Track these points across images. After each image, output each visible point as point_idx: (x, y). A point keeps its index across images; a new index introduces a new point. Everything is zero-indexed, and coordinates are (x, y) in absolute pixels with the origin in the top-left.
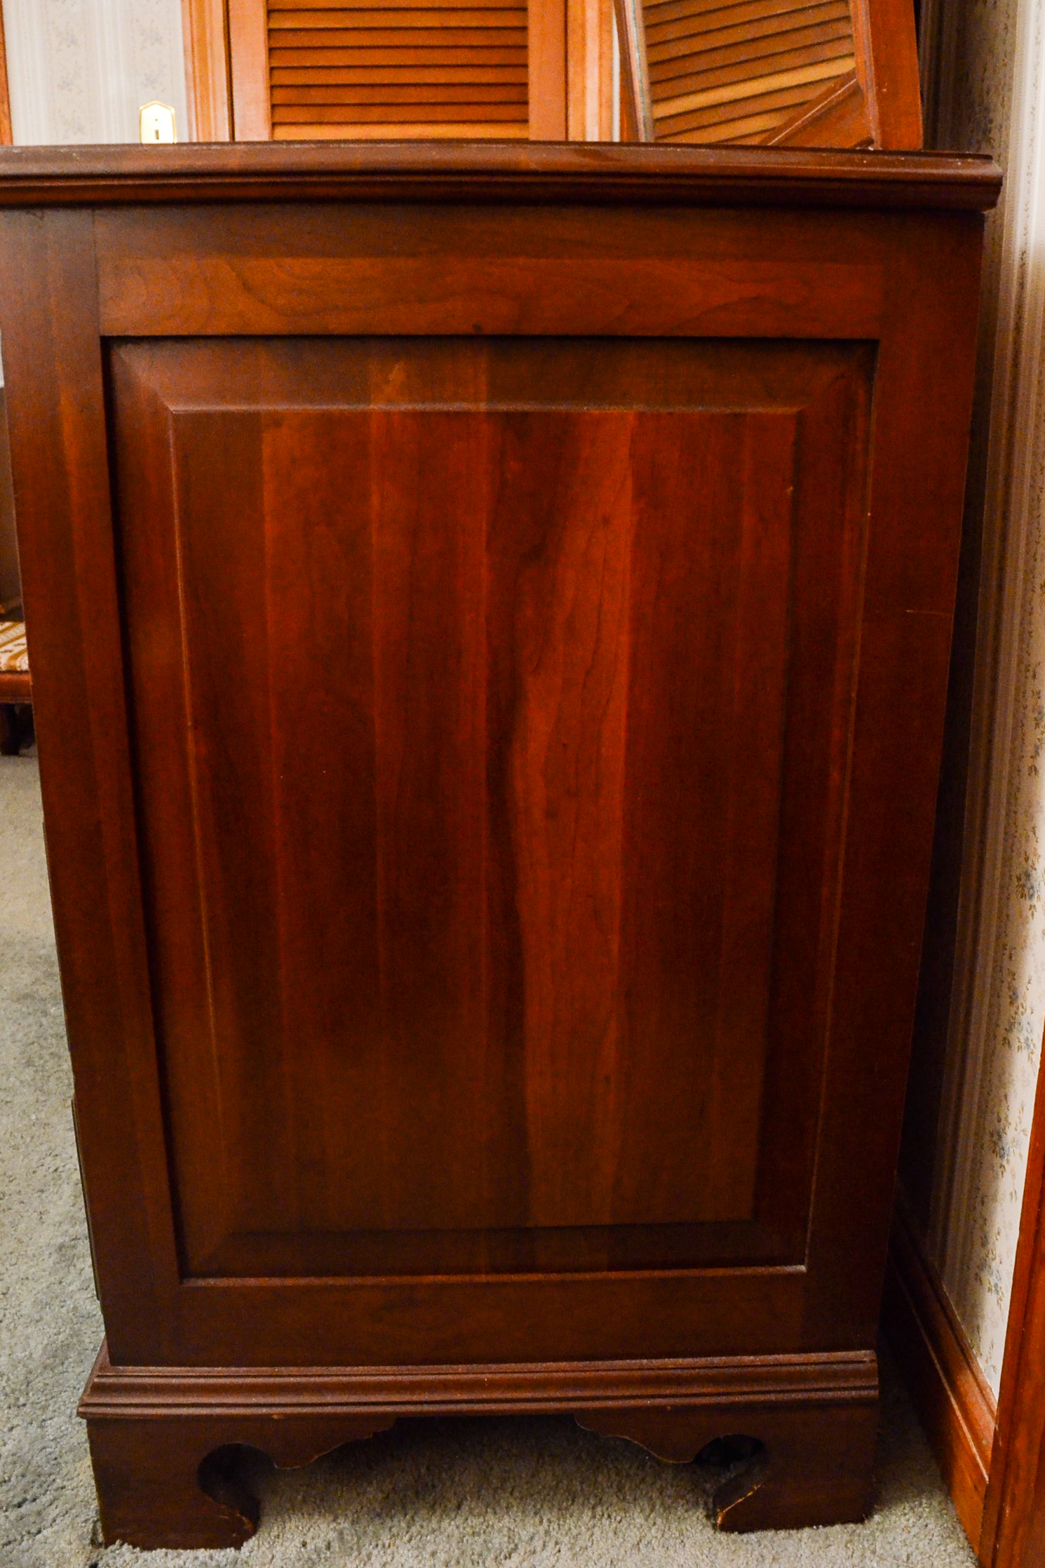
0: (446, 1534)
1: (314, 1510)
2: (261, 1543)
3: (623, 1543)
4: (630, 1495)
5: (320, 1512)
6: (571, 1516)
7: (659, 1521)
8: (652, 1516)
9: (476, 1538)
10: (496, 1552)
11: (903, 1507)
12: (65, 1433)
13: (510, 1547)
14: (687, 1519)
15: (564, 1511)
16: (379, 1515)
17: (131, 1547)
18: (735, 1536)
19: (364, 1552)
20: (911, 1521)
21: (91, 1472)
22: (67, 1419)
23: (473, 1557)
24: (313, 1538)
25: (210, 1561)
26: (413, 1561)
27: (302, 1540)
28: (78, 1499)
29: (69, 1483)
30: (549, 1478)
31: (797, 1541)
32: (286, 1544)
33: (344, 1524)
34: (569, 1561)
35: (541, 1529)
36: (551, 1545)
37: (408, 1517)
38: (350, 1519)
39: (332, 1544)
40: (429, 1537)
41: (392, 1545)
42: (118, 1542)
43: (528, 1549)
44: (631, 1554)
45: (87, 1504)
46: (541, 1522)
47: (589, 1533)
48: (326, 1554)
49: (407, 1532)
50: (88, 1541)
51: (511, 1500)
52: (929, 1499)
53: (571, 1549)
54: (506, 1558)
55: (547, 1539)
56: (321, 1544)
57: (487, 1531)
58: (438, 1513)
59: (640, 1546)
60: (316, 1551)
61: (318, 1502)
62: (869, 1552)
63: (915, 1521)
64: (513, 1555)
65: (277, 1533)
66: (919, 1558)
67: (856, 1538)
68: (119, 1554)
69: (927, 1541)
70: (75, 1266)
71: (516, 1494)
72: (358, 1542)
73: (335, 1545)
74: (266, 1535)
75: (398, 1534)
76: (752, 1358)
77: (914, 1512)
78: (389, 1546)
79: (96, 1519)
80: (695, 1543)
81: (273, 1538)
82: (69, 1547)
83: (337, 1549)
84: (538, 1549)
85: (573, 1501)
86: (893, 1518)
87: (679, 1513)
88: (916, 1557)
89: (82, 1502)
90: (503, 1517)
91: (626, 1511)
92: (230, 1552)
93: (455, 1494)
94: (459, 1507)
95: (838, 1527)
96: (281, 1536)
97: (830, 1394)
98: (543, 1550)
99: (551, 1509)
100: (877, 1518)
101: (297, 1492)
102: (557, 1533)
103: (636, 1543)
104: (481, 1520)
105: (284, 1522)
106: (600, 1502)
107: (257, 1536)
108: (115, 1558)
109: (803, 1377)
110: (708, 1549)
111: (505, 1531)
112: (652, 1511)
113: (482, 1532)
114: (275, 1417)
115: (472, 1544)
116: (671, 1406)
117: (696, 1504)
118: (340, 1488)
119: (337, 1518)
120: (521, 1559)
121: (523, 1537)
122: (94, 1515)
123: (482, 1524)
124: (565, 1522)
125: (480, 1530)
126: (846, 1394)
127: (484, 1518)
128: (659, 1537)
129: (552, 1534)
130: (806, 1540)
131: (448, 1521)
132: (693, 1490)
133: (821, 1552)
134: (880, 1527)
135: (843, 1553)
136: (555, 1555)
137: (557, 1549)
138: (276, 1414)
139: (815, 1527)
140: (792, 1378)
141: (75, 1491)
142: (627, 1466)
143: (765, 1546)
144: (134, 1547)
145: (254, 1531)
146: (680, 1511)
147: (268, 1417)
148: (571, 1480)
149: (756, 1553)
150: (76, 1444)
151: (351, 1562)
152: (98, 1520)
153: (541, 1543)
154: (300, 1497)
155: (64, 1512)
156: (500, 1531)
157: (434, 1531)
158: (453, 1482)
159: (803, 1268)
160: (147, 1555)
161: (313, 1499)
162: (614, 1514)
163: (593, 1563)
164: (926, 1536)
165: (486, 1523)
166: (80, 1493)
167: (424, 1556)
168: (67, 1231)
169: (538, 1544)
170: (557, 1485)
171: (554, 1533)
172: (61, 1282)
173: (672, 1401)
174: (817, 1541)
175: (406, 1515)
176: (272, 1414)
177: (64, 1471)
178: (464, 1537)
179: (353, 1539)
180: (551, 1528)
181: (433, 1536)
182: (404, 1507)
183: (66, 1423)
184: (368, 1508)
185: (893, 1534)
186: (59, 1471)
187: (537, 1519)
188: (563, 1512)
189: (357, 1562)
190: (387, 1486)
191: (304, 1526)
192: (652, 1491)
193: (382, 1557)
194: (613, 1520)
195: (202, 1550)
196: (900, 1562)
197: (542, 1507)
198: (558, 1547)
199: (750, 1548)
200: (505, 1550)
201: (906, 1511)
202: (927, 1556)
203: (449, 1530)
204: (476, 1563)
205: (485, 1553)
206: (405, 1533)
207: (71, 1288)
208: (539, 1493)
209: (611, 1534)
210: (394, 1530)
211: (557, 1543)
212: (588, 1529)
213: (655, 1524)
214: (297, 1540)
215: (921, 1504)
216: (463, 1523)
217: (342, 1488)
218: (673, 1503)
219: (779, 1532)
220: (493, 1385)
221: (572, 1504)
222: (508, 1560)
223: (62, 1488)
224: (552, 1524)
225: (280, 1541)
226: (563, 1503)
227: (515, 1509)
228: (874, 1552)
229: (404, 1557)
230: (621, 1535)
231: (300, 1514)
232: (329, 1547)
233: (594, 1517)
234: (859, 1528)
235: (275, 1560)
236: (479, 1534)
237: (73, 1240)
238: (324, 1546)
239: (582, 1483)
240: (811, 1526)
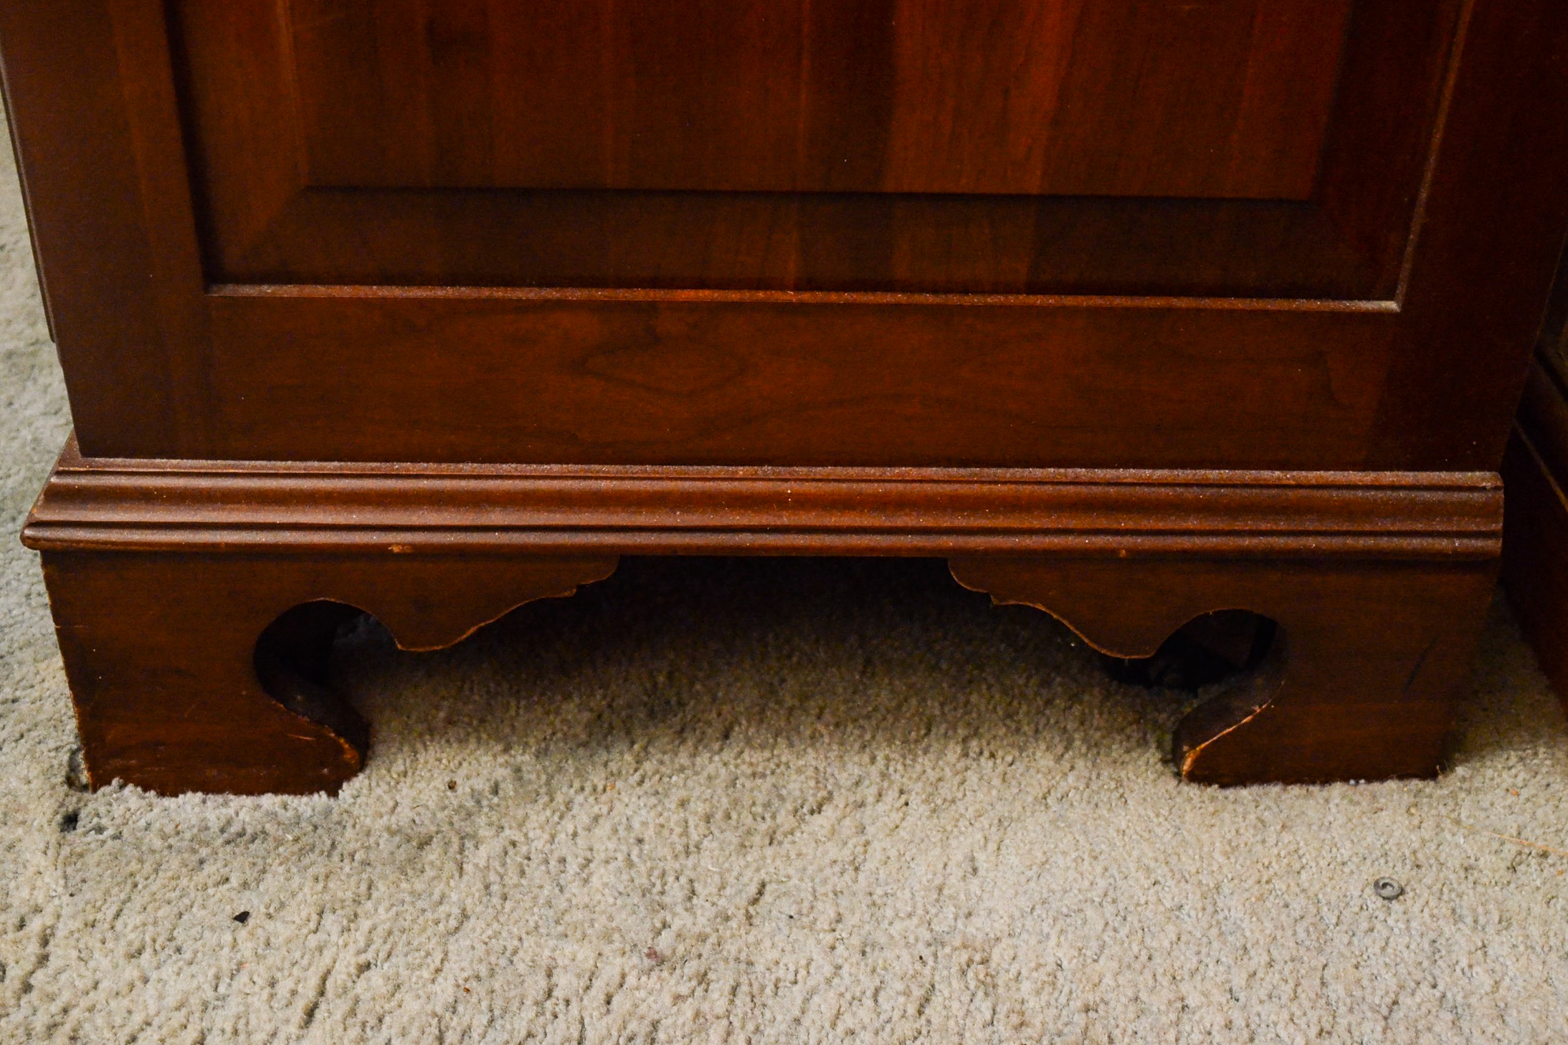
0: (705, 774)
1: (468, 734)
2: (374, 784)
3: (1018, 794)
4: (1028, 724)
5: (479, 740)
6: (926, 752)
7: (1080, 764)
8: (1067, 756)
9: (759, 781)
10: (795, 801)
11: (1506, 756)
12: (20, 618)
13: (819, 795)
14: (1127, 763)
15: (912, 746)
16: (585, 745)
17: (139, 789)
18: (1213, 790)
19: (560, 798)
20: (1520, 778)
21: (62, 676)
22: (23, 599)
23: (754, 809)
24: (468, 778)
25: (283, 811)
26: (648, 812)
27: (447, 779)
28: (43, 716)
29: (24, 693)
30: (884, 694)
31: (1321, 801)
32: (422, 785)
33: (524, 758)
34: (924, 819)
35: (874, 771)
36: (891, 796)
37: (636, 747)
38: (533, 749)
39: (502, 786)
40: (674, 778)
41: (608, 788)
42: (115, 782)
43: (852, 799)
44: (1033, 813)
45: (57, 725)
46: (873, 759)
47: (958, 778)
48: (490, 800)
49: (636, 770)
50: (60, 779)
51: (820, 727)
52: (1547, 745)
53: (926, 801)
54: (812, 812)
55: (886, 784)
56: (481, 784)
57: (778, 771)
58: (690, 744)
59: (1049, 800)
60: (472, 797)
61: (475, 722)
62: (1449, 821)
63: (1528, 777)
64: (824, 808)
65: (402, 768)
66: (1539, 832)
67: (1425, 800)
68: (117, 799)
69: (1549, 808)
70: (35, 381)
71: (827, 716)
72: (548, 783)
73: (508, 788)
74: (384, 772)
75: (620, 772)
76: (1277, 473)
77: (1525, 765)
78: (604, 790)
79: (75, 747)
80: (1145, 800)
81: (395, 776)
82: (26, 787)
83: (512, 793)
84: (871, 799)
85: (929, 730)
86: (1489, 773)
87: (1114, 754)
88: (1533, 831)
89: (50, 720)
90: (805, 750)
91: (1021, 750)
92: (321, 799)
93: (719, 714)
94: (726, 736)
95: (1392, 785)
96: (410, 774)
97: (1416, 542)
98: (878, 801)
99: (890, 742)
100: (1460, 770)
101: (438, 708)
102: (902, 777)
103: (1040, 795)
104: (767, 754)
105: (416, 753)
106: (976, 734)
107: (368, 772)
108: (111, 805)
109: (1370, 511)
110: (1167, 808)
111: (810, 772)
112: (1067, 749)
113: (768, 772)
114: (396, 549)
115: (752, 790)
116: (1127, 550)
117: (1143, 743)
118: (513, 704)
119: (511, 748)
120: (839, 813)
121: (842, 782)
122: (72, 739)
123: (768, 760)
124: (914, 760)
125: (765, 769)
126: (1444, 544)
127: (772, 751)
128: (1081, 788)
129: (893, 778)
130: (1337, 801)
131: (708, 755)
132: (1138, 722)
133: (1365, 819)
134: (1466, 785)
135: (1403, 819)
136: (898, 810)
137: (902, 800)
138: (398, 544)
139: (1352, 782)
140: (1347, 511)
141: (38, 703)
142: (1021, 682)
143: (1268, 808)
144: (145, 790)
145: (361, 766)
146: (1117, 750)
147: (381, 552)
148: (924, 700)
149: (1252, 817)
150: (39, 635)
151: (538, 813)
152: (78, 750)
153: (873, 790)
154: (442, 715)
155: (18, 735)
156: (799, 771)
157: (682, 769)
158: (714, 699)
159: (1392, 305)
160: (169, 802)
161: (466, 719)
162: (1000, 753)
163: (968, 823)
164: (1547, 801)
165: (776, 760)
166: (45, 708)
167: (667, 805)
168: (22, 332)
169: (869, 793)
170: (899, 707)
171: (896, 777)
172: (11, 404)
173: (1128, 541)
174: (1358, 803)
175: (633, 743)
176: (390, 545)
177: (17, 676)
178: (737, 778)
179: (539, 777)
180: (891, 769)
181: (682, 776)
182: (628, 733)
183: (20, 605)
184: (565, 734)
185: (1489, 797)
186: (8, 675)
187: (866, 758)
188: (910, 746)
189: (548, 813)
190: (598, 701)
191: (450, 758)
192: (1066, 719)
193: (593, 807)
194: (999, 761)
195: (269, 795)
196: (1506, 836)
197: (873, 737)
198: (904, 798)
199: (1240, 809)
200: (811, 799)
201: (1511, 763)
202: (1553, 829)
203: (711, 769)
204: (759, 819)
205: (776, 803)
206: (632, 771)
207: (28, 413)
208: (868, 717)
209: (996, 782)
210: (613, 766)
211: (902, 792)
212: (957, 773)
213: (1072, 768)
214: (440, 780)
215: (1536, 754)
216: (736, 759)
217: (519, 703)
218: (1103, 737)
219: (1289, 787)
220: (802, 502)
221: (927, 734)
222: (816, 815)
223: (14, 701)
224: (893, 763)
225: (409, 780)
226: (910, 733)
227: (827, 740)
228: (1457, 822)
229: (631, 807)
230: (1014, 783)
231: (443, 742)
232: (495, 790)
233: (966, 755)
234: (1429, 787)
235: (399, 809)
236: (763, 776)
237: (33, 344)
238: (487, 789)
239: (942, 705)
240: (1345, 780)
